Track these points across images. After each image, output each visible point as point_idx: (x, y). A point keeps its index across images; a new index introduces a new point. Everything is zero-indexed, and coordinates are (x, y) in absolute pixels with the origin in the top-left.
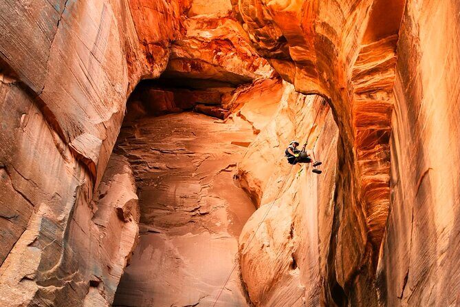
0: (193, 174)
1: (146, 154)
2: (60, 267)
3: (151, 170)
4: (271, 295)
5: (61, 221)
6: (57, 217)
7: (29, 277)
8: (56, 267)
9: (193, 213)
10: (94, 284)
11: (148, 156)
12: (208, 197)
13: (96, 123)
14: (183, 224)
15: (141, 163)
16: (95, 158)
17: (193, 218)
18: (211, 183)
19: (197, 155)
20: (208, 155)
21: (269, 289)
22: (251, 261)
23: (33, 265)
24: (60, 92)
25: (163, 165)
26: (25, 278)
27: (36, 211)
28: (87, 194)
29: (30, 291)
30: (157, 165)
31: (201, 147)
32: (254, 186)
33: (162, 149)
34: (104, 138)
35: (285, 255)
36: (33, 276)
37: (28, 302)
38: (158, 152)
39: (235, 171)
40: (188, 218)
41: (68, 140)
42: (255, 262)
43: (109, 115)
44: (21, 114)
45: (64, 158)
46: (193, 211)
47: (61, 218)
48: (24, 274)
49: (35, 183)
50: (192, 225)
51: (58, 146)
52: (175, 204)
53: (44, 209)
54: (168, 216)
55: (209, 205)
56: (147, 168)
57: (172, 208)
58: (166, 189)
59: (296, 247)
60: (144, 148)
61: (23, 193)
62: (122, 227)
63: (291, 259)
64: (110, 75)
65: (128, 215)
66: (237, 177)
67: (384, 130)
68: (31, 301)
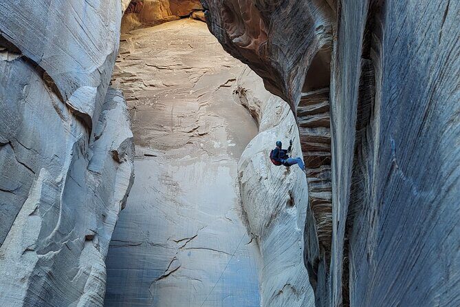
0: (191, 91)
1: (141, 71)
2: (58, 231)
3: (146, 88)
4: (270, 231)
5: (59, 183)
6: (55, 178)
7: (30, 248)
8: (54, 231)
9: (192, 134)
10: (89, 239)
11: (143, 73)
12: (206, 116)
13: (91, 71)
14: (181, 146)
15: (136, 80)
16: (91, 110)
17: (192, 139)
18: (210, 100)
19: (195, 69)
20: (205, 69)
21: (268, 225)
22: (249, 192)
23: (34, 235)
24: (58, 54)
25: (160, 83)
26: (27, 250)
27: (37, 178)
28: (83, 147)
29: (31, 262)
30: (153, 82)
31: (198, 61)
32: (254, 105)
33: (157, 65)
34: (99, 84)
35: (282, 192)
36: (34, 246)
37: (30, 274)
38: (154, 68)
39: (234, 86)
40: (187, 139)
41: (65, 99)
42: (253, 193)
43: (104, 58)
44: (23, 86)
45: (62, 117)
46: (191, 132)
47: (58, 180)
48: (26, 246)
49: (36, 150)
50: (190, 147)
51: (56, 108)
52: (172, 124)
53: (43, 174)
54: (165, 137)
55: (207, 126)
56: (143, 86)
57: (169, 128)
58: (162, 108)
59: (293, 185)
60: (139, 64)
61: (25, 163)
62: (117, 169)
63: (288, 197)
64: (104, 16)
65: (122, 156)
66: (237, 92)
67: (326, 156)
68: (33, 272)
